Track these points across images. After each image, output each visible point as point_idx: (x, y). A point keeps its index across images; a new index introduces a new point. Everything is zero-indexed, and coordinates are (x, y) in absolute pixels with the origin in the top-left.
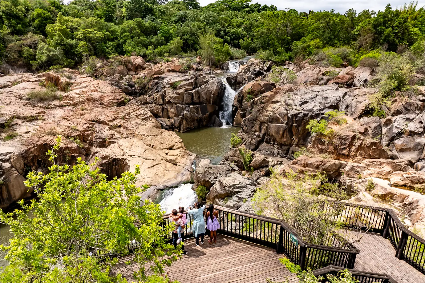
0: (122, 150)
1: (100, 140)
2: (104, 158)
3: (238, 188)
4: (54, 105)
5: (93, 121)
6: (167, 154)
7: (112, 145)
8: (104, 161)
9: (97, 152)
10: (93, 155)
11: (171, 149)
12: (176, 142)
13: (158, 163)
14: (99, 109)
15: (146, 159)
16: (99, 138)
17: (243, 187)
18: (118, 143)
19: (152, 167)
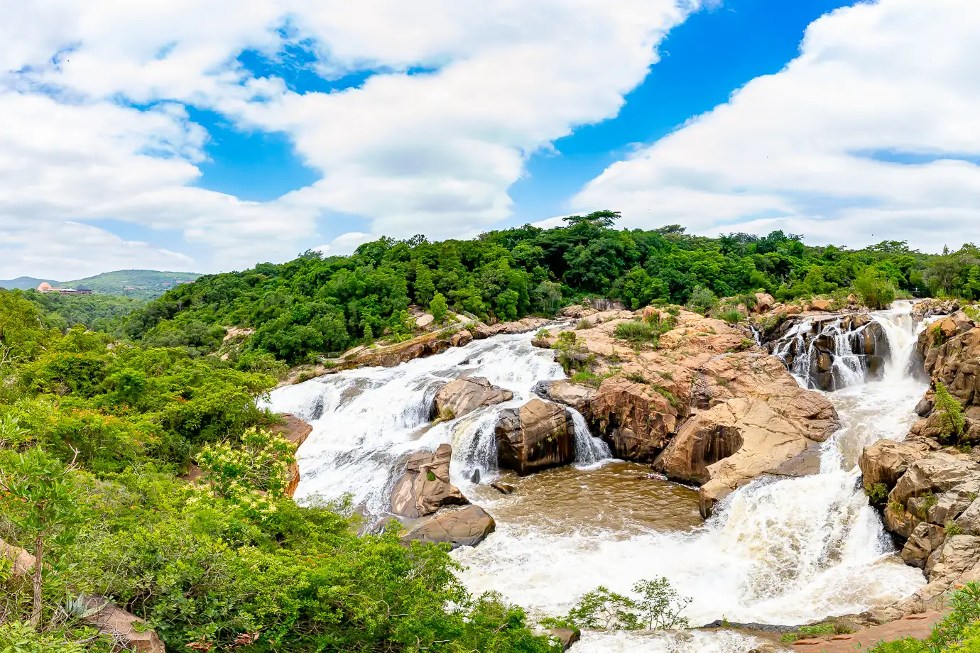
0: (734, 414)
1: (702, 398)
2: (704, 423)
3: (954, 475)
4: (647, 346)
5: (696, 370)
6: (807, 426)
7: (719, 406)
8: (703, 428)
9: (694, 415)
10: (688, 419)
11: (813, 417)
12: (822, 409)
13: (791, 438)
14: (707, 355)
15: (772, 431)
16: (700, 395)
17: (963, 474)
18: (727, 404)
19: (782, 444)
